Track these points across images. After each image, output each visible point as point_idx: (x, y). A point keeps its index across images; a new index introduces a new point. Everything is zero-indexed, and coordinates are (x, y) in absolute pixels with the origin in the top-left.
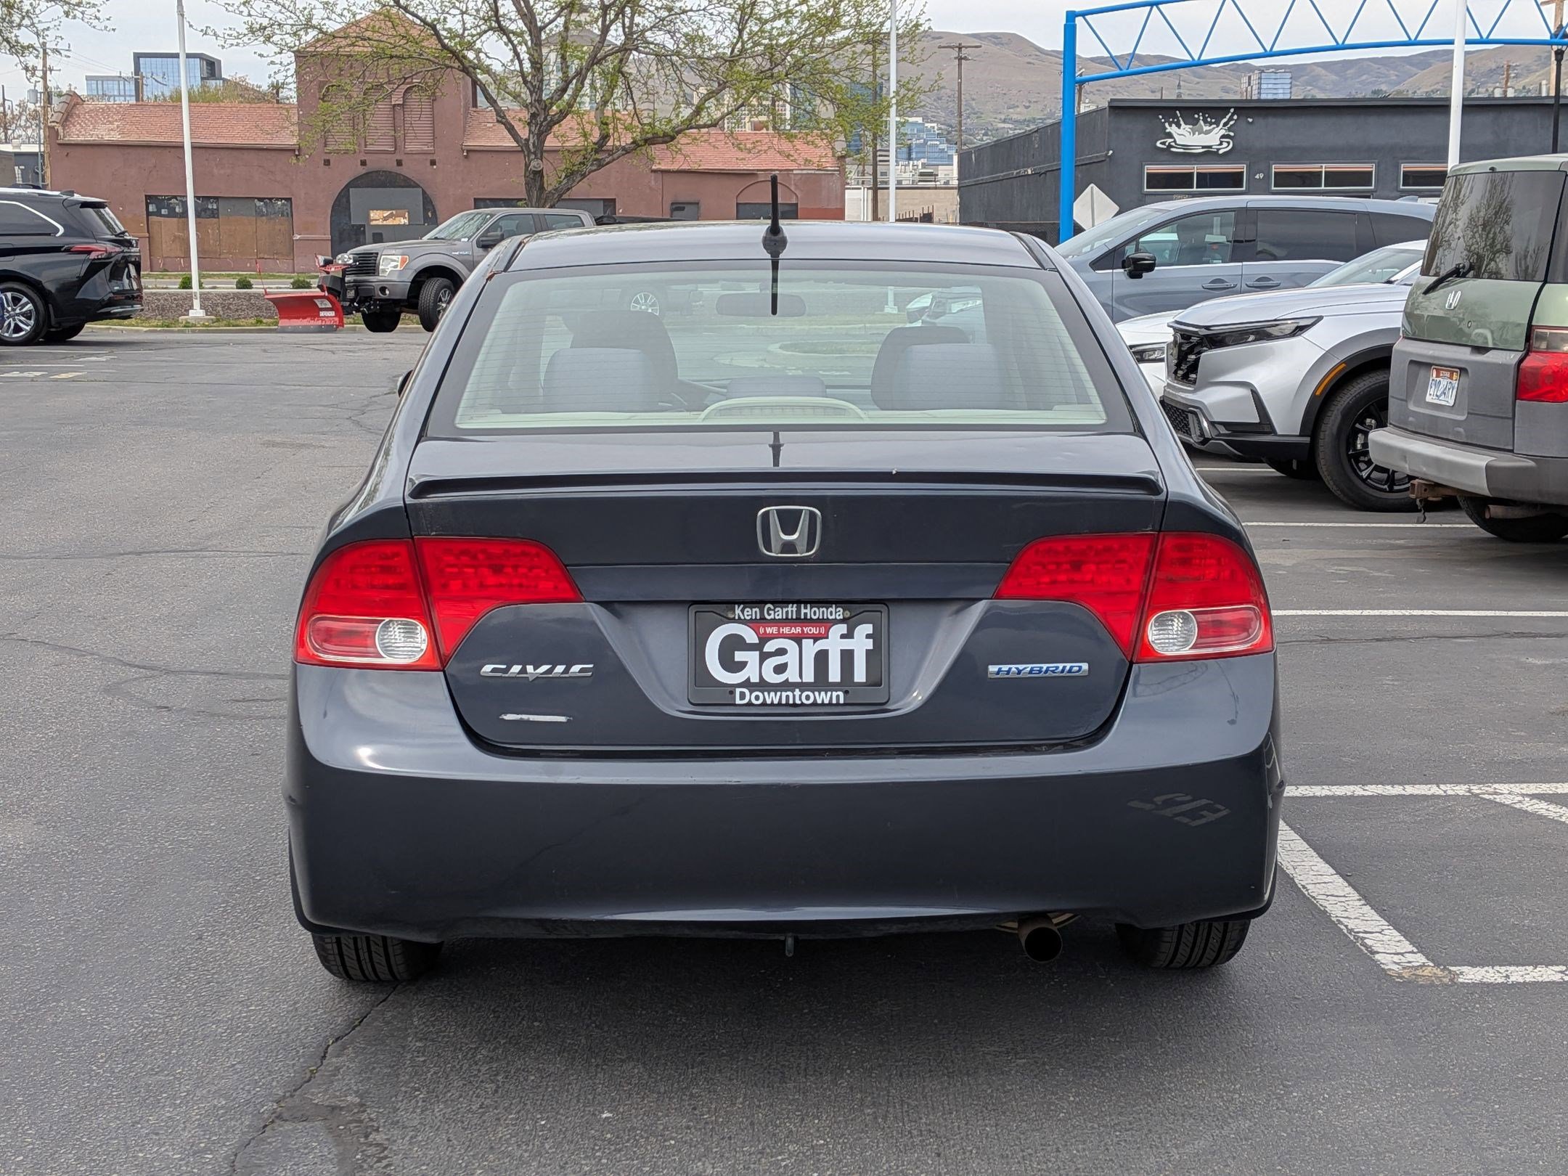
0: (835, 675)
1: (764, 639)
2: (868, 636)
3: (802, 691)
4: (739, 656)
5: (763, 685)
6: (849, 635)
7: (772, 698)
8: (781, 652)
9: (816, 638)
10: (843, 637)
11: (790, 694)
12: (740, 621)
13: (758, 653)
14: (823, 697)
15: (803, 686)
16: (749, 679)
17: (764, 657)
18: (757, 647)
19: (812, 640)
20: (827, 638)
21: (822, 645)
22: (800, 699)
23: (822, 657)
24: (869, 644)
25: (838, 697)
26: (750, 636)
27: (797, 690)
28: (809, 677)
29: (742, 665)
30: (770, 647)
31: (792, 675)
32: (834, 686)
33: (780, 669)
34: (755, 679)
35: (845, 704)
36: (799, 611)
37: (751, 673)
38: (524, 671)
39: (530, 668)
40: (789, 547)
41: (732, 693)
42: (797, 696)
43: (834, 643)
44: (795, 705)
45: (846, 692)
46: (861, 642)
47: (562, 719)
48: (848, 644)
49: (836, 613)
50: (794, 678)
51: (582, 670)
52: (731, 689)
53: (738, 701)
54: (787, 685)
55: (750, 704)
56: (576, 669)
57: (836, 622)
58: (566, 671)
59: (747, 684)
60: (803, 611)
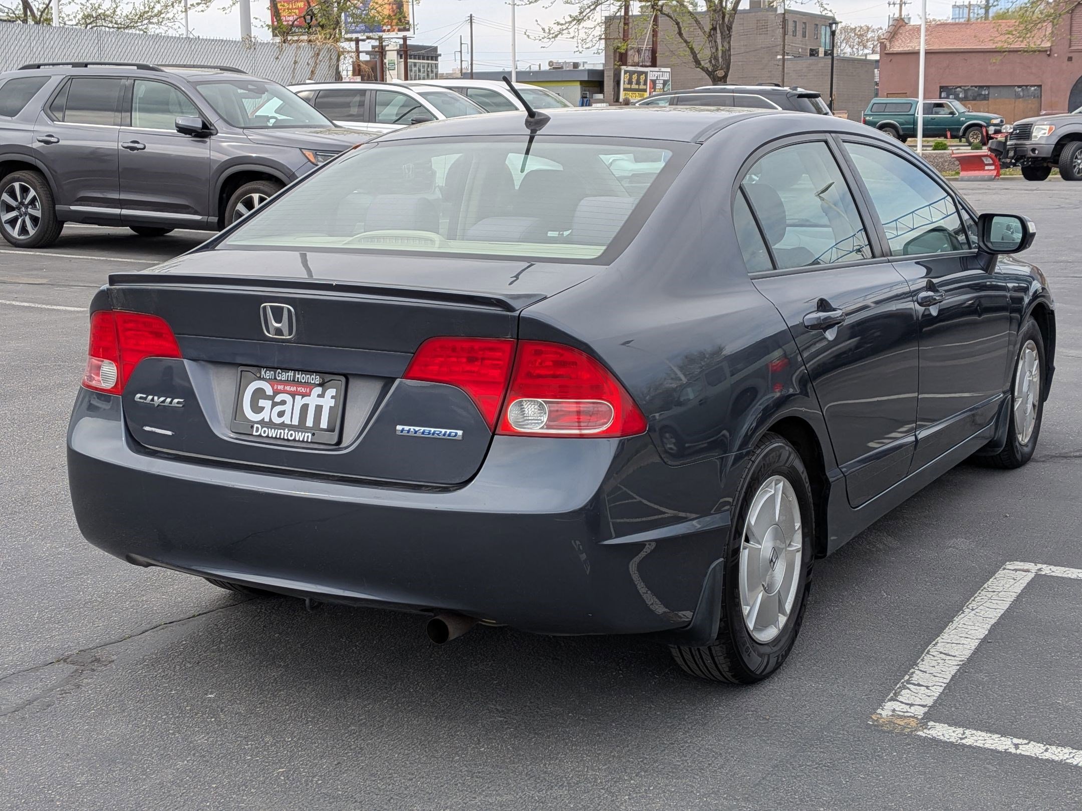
0: (310, 423)
1: (276, 393)
2: (332, 397)
3: (289, 430)
4: (262, 403)
5: (270, 424)
6: (321, 396)
7: (272, 433)
8: (283, 402)
9: (303, 395)
10: (319, 396)
11: (282, 431)
12: (264, 379)
13: (271, 402)
14: (299, 436)
15: (291, 427)
16: (264, 419)
17: (274, 404)
18: (271, 398)
19: (301, 397)
20: (310, 396)
21: (306, 400)
22: (287, 436)
23: (305, 408)
24: (332, 403)
25: (308, 436)
26: (269, 391)
27: (287, 429)
28: (296, 422)
29: (262, 408)
30: (278, 399)
31: (286, 419)
35: (311, 442)
36: (294, 376)
37: (265, 415)
38: (153, 400)
39: (156, 398)
40: (279, 331)
41: (252, 427)
42: (286, 434)
43: (313, 400)
45: (313, 434)
46: (328, 401)
47: (169, 433)
48: (320, 401)
50: (288, 422)
52: (252, 424)
53: (254, 433)
54: (283, 426)
55: (260, 436)
56: (176, 401)
59: (262, 423)
60: (297, 376)
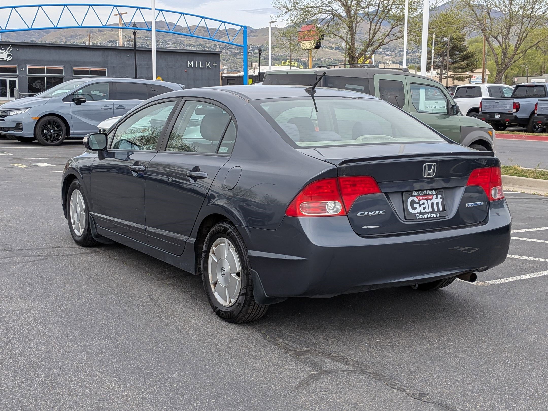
1: (420, 200)
2: (441, 198)
4: (415, 205)
6: (437, 198)
7: (424, 216)
8: (424, 204)
9: (431, 199)
10: (436, 199)
13: (418, 204)
14: (435, 215)
17: (420, 205)
21: (432, 201)
23: (432, 204)
26: (417, 200)
28: (431, 210)
30: (421, 202)
31: (427, 210)
32: (436, 212)
33: (424, 208)
34: (419, 212)
35: (440, 217)
37: (418, 210)
38: (368, 214)
39: (370, 213)
40: (429, 174)
41: (415, 216)
42: (430, 216)
43: (434, 201)
44: (429, 218)
45: (439, 213)
46: (440, 200)
47: (378, 227)
48: (437, 201)
49: (434, 192)
50: (428, 211)
51: (383, 212)
52: (415, 215)
53: (417, 218)
55: (420, 219)
56: (381, 212)
57: (434, 194)
58: (379, 213)
